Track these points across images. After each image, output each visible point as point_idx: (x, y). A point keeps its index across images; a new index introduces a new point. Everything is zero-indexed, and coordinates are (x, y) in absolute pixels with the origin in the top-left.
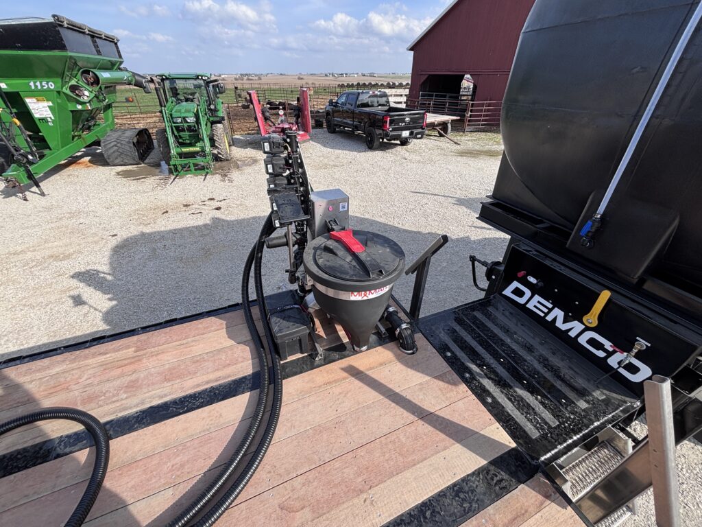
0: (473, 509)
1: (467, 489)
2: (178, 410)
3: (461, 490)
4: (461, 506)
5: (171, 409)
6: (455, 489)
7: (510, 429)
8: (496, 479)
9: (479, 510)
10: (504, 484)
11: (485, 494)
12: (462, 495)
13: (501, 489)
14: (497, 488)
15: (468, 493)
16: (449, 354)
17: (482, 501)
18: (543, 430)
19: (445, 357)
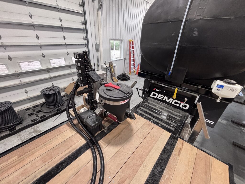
0: (170, 154)
1: (166, 150)
2: (57, 171)
3: (165, 151)
4: (167, 155)
5: (53, 172)
6: (164, 151)
7: (168, 131)
8: (171, 144)
9: (171, 154)
10: (173, 144)
11: (170, 149)
12: (166, 152)
13: (173, 146)
14: (172, 146)
15: (167, 151)
16: (144, 116)
17: (171, 151)
18: (175, 128)
19: (144, 118)
